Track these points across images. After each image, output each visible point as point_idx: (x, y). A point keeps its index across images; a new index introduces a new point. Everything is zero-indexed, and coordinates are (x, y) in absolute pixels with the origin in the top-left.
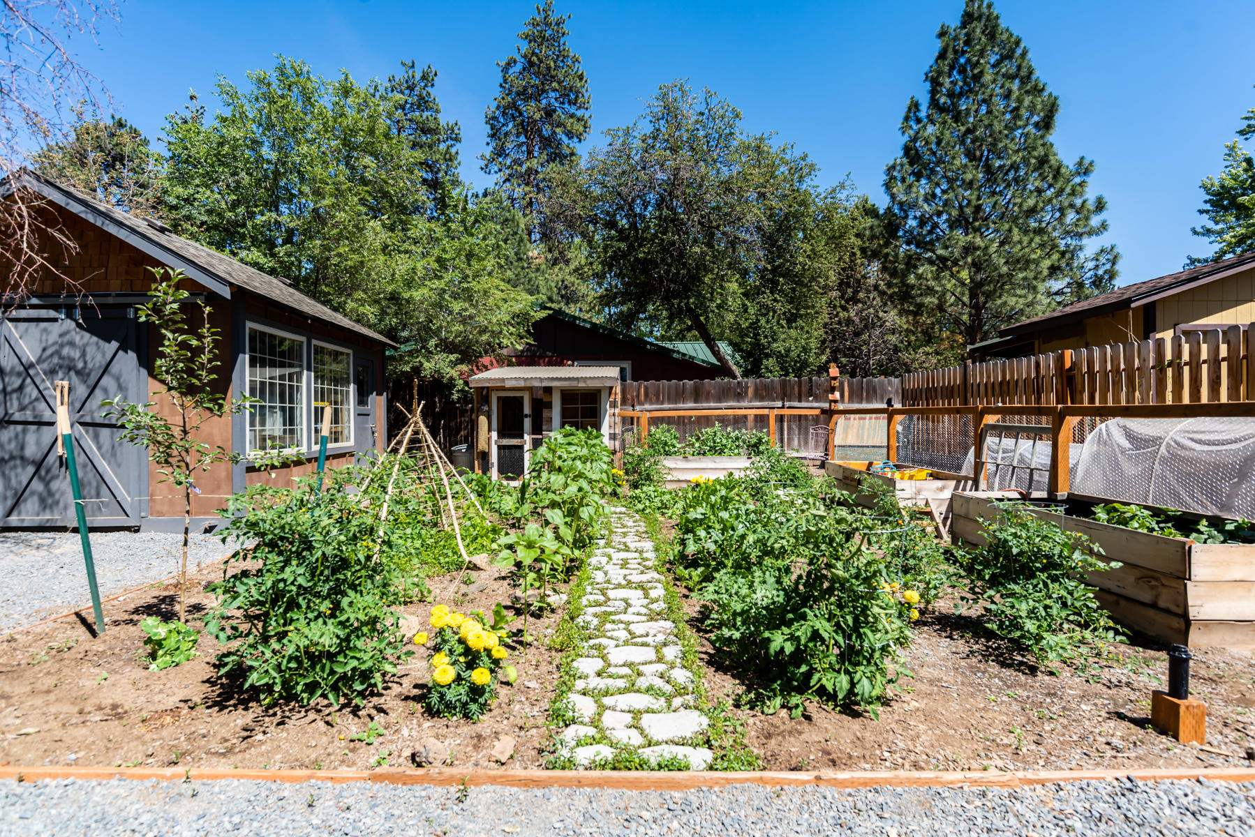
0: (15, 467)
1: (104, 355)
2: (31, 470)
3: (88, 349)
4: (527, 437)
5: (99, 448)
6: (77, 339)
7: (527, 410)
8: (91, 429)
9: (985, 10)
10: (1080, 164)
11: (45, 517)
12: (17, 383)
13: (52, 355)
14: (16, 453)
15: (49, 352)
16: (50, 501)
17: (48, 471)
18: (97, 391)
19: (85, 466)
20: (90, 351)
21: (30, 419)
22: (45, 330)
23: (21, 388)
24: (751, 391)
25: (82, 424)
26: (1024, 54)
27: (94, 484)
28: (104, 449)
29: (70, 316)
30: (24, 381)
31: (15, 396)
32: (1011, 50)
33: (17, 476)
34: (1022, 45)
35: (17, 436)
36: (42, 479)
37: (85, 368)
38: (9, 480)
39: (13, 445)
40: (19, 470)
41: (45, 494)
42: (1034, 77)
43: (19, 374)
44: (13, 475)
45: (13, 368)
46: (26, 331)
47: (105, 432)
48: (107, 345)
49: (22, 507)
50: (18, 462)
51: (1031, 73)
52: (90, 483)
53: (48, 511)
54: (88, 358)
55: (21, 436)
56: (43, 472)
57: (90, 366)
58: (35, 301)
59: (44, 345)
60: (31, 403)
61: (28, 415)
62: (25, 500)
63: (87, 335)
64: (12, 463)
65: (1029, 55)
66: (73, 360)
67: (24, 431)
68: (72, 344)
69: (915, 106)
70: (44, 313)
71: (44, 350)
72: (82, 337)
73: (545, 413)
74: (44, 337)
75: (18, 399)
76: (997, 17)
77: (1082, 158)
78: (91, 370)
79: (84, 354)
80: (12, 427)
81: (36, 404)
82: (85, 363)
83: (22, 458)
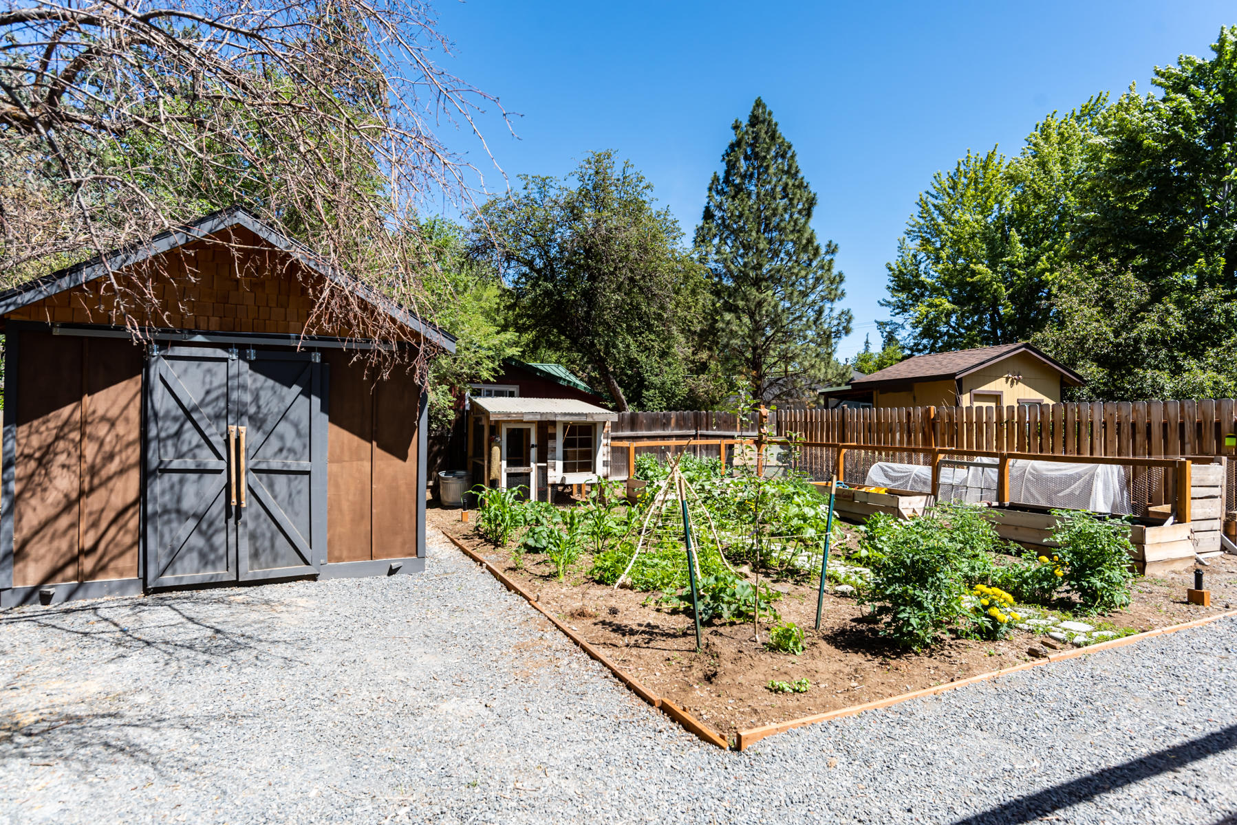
0: (169, 522)
1: (282, 399)
2: (191, 523)
3: (262, 393)
4: (533, 465)
5: (275, 497)
6: (249, 381)
7: (533, 441)
8: (264, 476)
9: (767, 116)
10: (829, 246)
11: (207, 574)
12: (174, 428)
13: (217, 399)
14: (171, 506)
15: (213, 395)
16: (212, 557)
17: (211, 524)
18: (272, 438)
19: (257, 517)
20: (265, 396)
21: (193, 467)
22: (209, 371)
23: (178, 434)
24: (673, 421)
25: (255, 471)
26: (793, 157)
27: (268, 535)
28: (280, 498)
29: (242, 356)
30: (182, 426)
31: (170, 443)
32: (784, 152)
33: (171, 531)
34: (793, 149)
35: (172, 487)
36: (201, 533)
37: (257, 413)
38: (162, 536)
39: (167, 497)
40: (175, 525)
41: (206, 549)
42: (800, 176)
43: (175, 419)
44: (166, 530)
45: (168, 412)
46: (186, 371)
47: (281, 480)
48: (285, 389)
49: (178, 565)
50: (174, 516)
51: (797, 172)
52: (263, 535)
53: (209, 567)
54: (262, 402)
55: (177, 488)
56: (204, 526)
57: (264, 410)
58: (199, 338)
59: (207, 387)
60: (191, 450)
61: (190, 463)
62: (182, 558)
63: (261, 378)
64: (166, 517)
65: (797, 158)
66: (245, 404)
67: (182, 482)
68: (243, 387)
69: (716, 179)
70: (209, 352)
71: (208, 392)
72: (255, 380)
73: (550, 444)
74: (208, 379)
75: (175, 446)
76: (776, 125)
77: (831, 242)
78: (266, 415)
79: (256, 398)
80: (166, 476)
81: (197, 451)
82: (259, 407)
83: (178, 511)
